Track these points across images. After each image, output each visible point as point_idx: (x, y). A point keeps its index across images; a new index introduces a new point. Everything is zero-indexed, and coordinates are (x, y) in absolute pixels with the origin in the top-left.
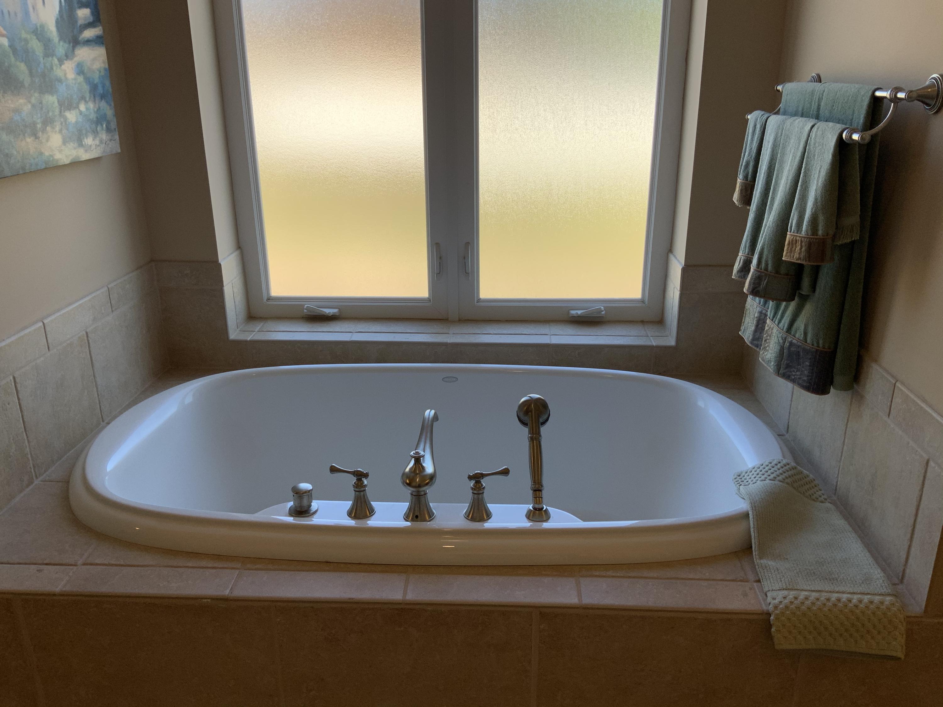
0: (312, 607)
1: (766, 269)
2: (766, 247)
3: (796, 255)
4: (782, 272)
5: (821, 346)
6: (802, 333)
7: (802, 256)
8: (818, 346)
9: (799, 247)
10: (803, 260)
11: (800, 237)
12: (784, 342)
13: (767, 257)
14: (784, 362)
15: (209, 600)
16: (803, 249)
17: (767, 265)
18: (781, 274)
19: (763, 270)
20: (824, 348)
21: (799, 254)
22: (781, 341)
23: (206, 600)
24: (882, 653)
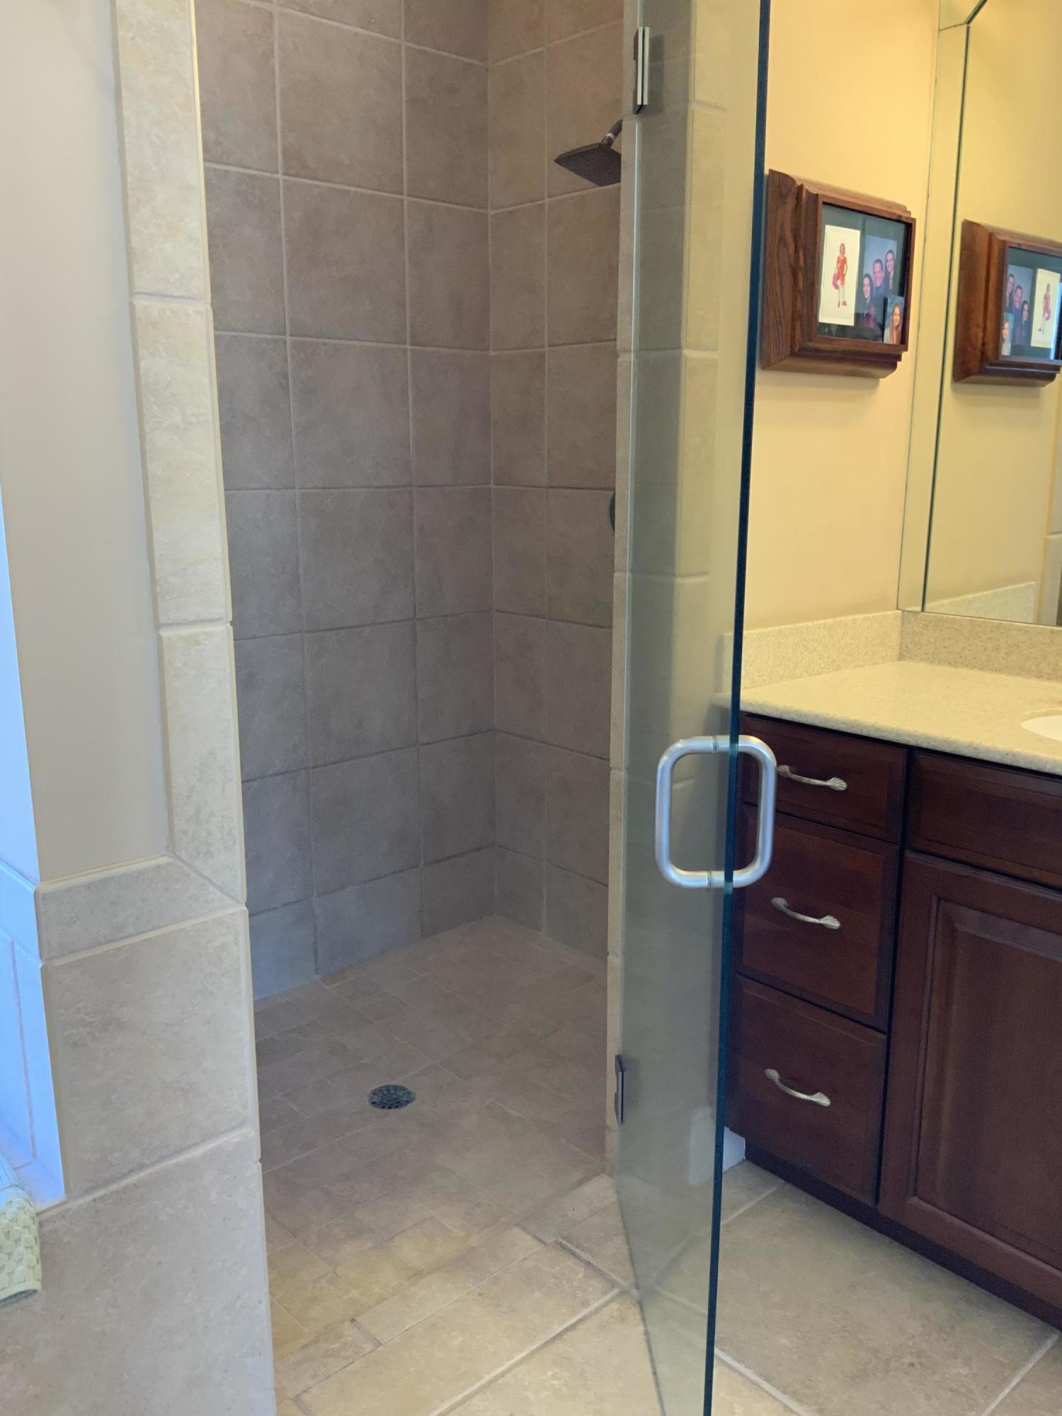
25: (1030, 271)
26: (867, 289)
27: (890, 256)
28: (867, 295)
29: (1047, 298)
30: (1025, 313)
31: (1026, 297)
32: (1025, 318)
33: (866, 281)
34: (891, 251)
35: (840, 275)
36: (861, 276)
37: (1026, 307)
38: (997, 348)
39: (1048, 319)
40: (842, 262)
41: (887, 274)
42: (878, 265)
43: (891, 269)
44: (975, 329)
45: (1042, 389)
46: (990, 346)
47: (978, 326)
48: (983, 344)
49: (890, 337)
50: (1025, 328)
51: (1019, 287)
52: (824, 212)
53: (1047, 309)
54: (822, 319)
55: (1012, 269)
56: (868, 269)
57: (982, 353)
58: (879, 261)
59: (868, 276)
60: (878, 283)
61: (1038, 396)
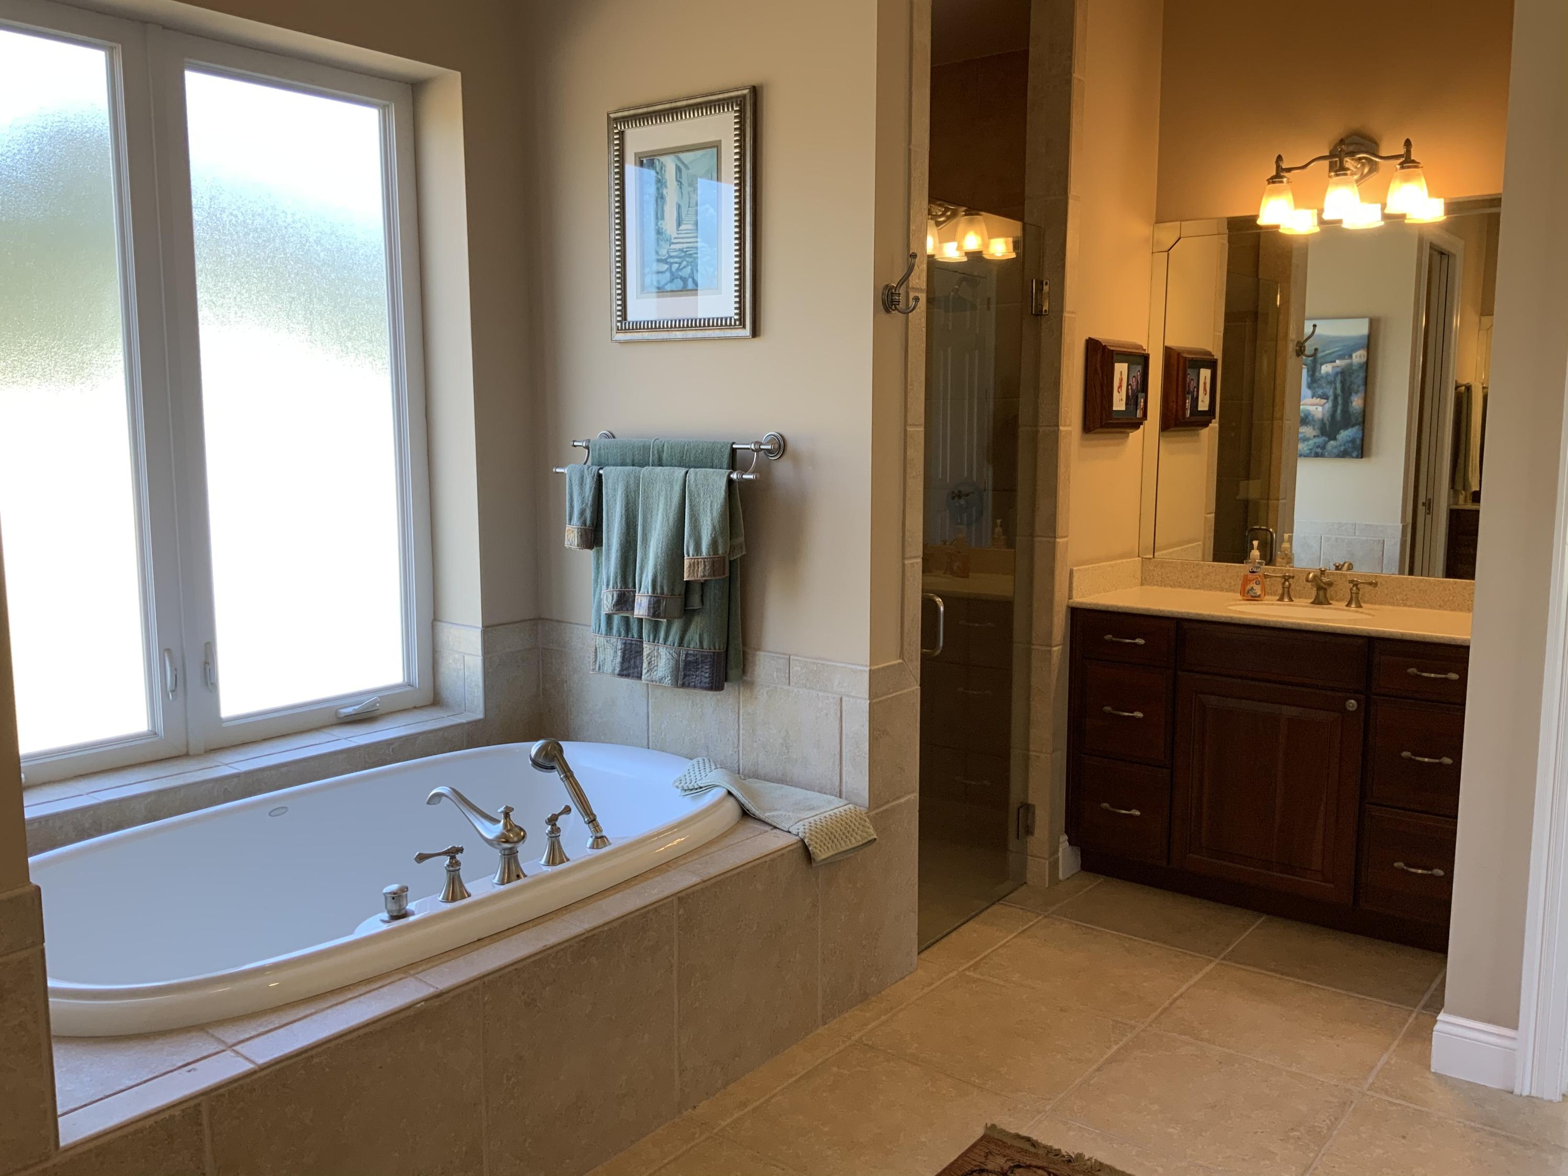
0: (516, 969)
1: (662, 593)
2: (659, 575)
3: (700, 574)
4: (676, 594)
5: (717, 648)
6: (698, 642)
7: (707, 573)
8: (715, 649)
9: (703, 566)
10: (709, 576)
11: (702, 558)
12: (679, 656)
13: (662, 583)
14: (681, 674)
15: (423, 1003)
16: (707, 568)
17: (662, 589)
18: (675, 595)
19: (659, 595)
20: (719, 649)
21: (704, 572)
22: (675, 656)
23: (419, 1005)
24: (866, 841)
25: (1197, 370)
26: (1130, 391)
27: (1139, 373)
28: (1130, 394)
29: (1205, 384)
30: (1195, 393)
31: (1195, 385)
32: (1195, 396)
33: (1130, 387)
34: (1139, 371)
35: (1120, 387)
36: (1128, 385)
37: (1195, 390)
38: (1184, 414)
39: (1205, 394)
40: (1121, 380)
41: (1138, 382)
42: (1134, 379)
43: (1139, 380)
44: (1171, 404)
45: (1200, 431)
46: (1180, 413)
47: (1173, 402)
48: (1176, 412)
49: (1139, 414)
50: (1195, 401)
51: (1192, 379)
52: (1115, 357)
53: (1205, 390)
54: (1115, 408)
55: (1189, 371)
56: (1130, 382)
57: (1176, 416)
58: (1134, 377)
59: (1130, 385)
60: (1134, 387)
61: (1198, 435)
